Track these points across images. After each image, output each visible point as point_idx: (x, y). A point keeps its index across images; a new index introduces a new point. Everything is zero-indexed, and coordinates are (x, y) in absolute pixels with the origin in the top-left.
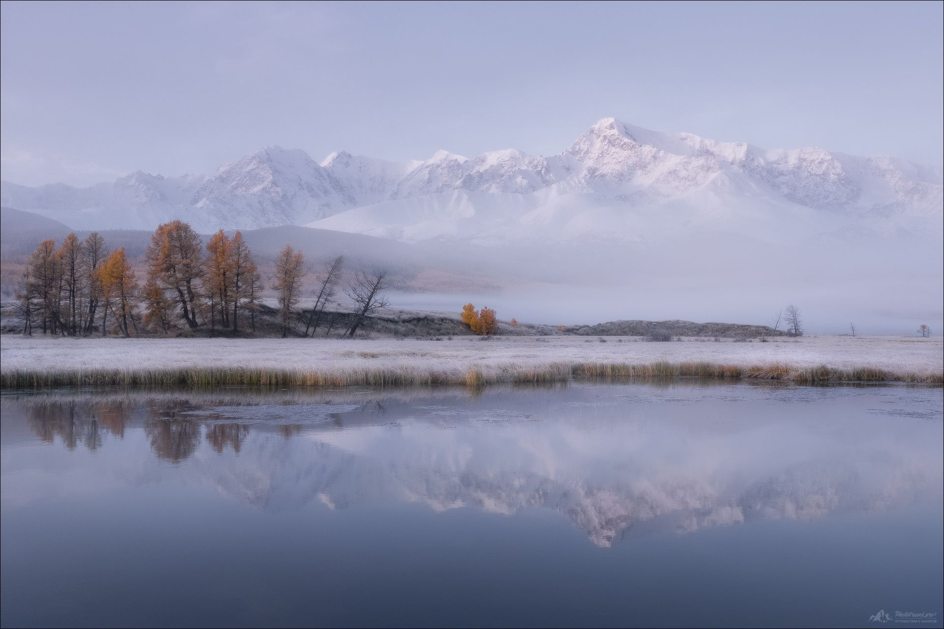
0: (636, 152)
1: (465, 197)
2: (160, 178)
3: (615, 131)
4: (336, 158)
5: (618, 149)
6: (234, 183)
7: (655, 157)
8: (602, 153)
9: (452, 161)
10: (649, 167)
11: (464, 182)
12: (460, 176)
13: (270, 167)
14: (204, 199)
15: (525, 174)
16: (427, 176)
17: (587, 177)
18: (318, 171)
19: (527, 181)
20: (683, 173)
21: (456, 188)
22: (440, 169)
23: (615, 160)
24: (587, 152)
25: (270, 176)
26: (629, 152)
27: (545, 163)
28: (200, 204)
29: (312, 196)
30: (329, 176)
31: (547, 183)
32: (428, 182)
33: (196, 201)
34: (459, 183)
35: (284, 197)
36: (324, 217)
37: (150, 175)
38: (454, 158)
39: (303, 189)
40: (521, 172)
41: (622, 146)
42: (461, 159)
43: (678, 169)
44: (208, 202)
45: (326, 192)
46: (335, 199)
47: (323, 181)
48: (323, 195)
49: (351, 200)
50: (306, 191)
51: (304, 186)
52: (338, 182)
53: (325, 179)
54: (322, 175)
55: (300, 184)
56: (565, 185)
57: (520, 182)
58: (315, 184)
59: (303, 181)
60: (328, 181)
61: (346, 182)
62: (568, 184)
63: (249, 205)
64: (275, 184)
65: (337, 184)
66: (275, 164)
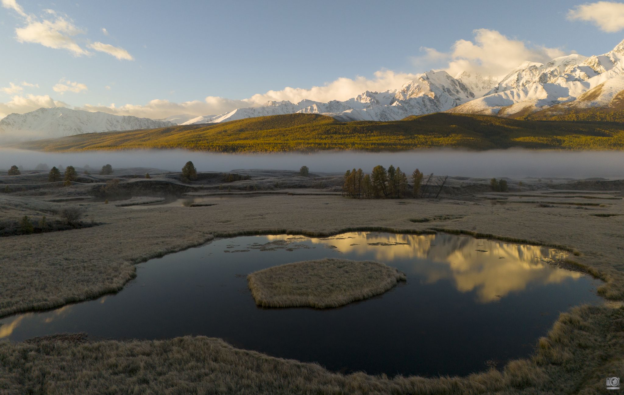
1: (540, 87)
2: (376, 93)
4: (463, 73)
6: (410, 92)
9: (532, 66)
11: (540, 78)
12: (537, 74)
13: (428, 82)
14: (397, 101)
15: (582, 69)
16: (517, 77)
18: (453, 81)
19: (584, 73)
21: (535, 82)
22: (524, 73)
25: (429, 87)
27: (597, 60)
28: (394, 104)
29: (450, 95)
30: (459, 83)
31: (597, 73)
32: (517, 81)
33: (392, 103)
34: (537, 79)
35: (435, 97)
36: (457, 105)
37: (372, 92)
38: (534, 65)
39: (445, 92)
40: (579, 67)
42: (538, 65)
44: (398, 103)
45: (458, 92)
46: (462, 95)
47: (456, 86)
48: (456, 94)
49: (472, 95)
50: (447, 93)
51: (446, 90)
52: (464, 86)
53: (457, 85)
54: (455, 83)
55: (444, 89)
56: (612, 72)
57: (579, 74)
58: (451, 88)
59: (446, 87)
60: (459, 86)
61: (468, 86)
62: (614, 72)
63: (418, 103)
64: (431, 90)
65: (464, 87)
66: (431, 80)
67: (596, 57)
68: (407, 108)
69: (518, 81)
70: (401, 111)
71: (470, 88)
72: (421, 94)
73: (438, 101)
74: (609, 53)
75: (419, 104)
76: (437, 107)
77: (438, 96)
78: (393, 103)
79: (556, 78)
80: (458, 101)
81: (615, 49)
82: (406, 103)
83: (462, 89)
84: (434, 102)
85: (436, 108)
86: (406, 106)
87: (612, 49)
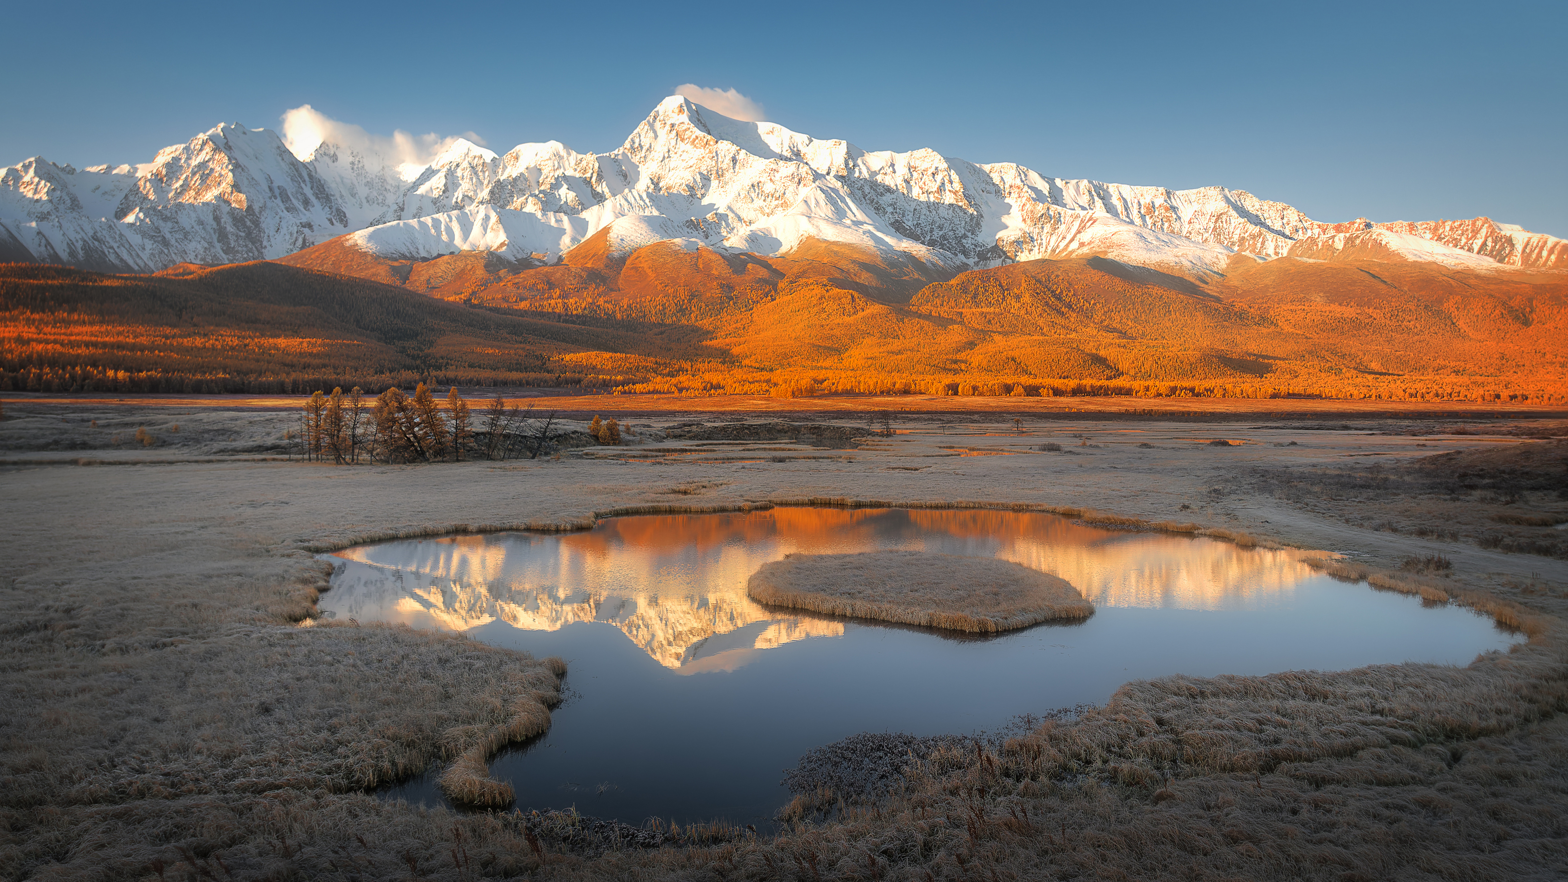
0: (710, 152)
1: (494, 217)
2: (71, 171)
3: (685, 117)
4: (320, 147)
5: (689, 147)
6: (178, 185)
7: (734, 160)
8: (669, 151)
9: (474, 157)
10: (728, 175)
11: (492, 192)
12: (486, 182)
13: (230, 159)
14: (137, 209)
15: (570, 183)
16: (443, 181)
17: (650, 191)
18: (295, 167)
19: (575, 194)
20: (768, 188)
21: (483, 202)
22: (459, 171)
23: (684, 164)
24: (649, 149)
25: (230, 174)
26: (702, 150)
27: (597, 165)
29: (288, 209)
30: (310, 176)
31: (599, 199)
32: (444, 192)
33: (122, 213)
34: (484, 194)
35: (249, 209)
36: (307, 244)
37: (54, 164)
38: (478, 154)
39: (276, 198)
40: (565, 178)
41: (694, 140)
42: (488, 155)
43: (762, 180)
44: (141, 215)
45: (306, 203)
46: (318, 214)
47: (303, 185)
48: (302, 208)
49: (341, 217)
50: (279, 201)
51: (277, 192)
52: (323, 186)
53: (304, 181)
54: (301, 176)
55: (271, 189)
56: (623, 202)
57: (566, 194)
58: (291, 189)
59: (275, 185)
60: (309, 185)
61: (333, 187)
62: (626, 200)
63: (201, 223)
64: (236, 187)
65: (322, 192)
66: (237, 154)
67: (595, 156)
68: (168, 236)
69: (447, 195)
70: (149, 244)
71: (338, 196)
72: (209, 196)
73: (257, 223)
74: (616, 152)
75: (204, 229)
76: (253, 243)
77: (256, 207)
78: (125, 215)
79: (522, 199)
80: (306, 231)
81: (627, 144)
82: (166, 219)
83: (317, 198)
84: (244, 224)
85: (250, 246)
86: (166, 228)
87: (622, 144)
